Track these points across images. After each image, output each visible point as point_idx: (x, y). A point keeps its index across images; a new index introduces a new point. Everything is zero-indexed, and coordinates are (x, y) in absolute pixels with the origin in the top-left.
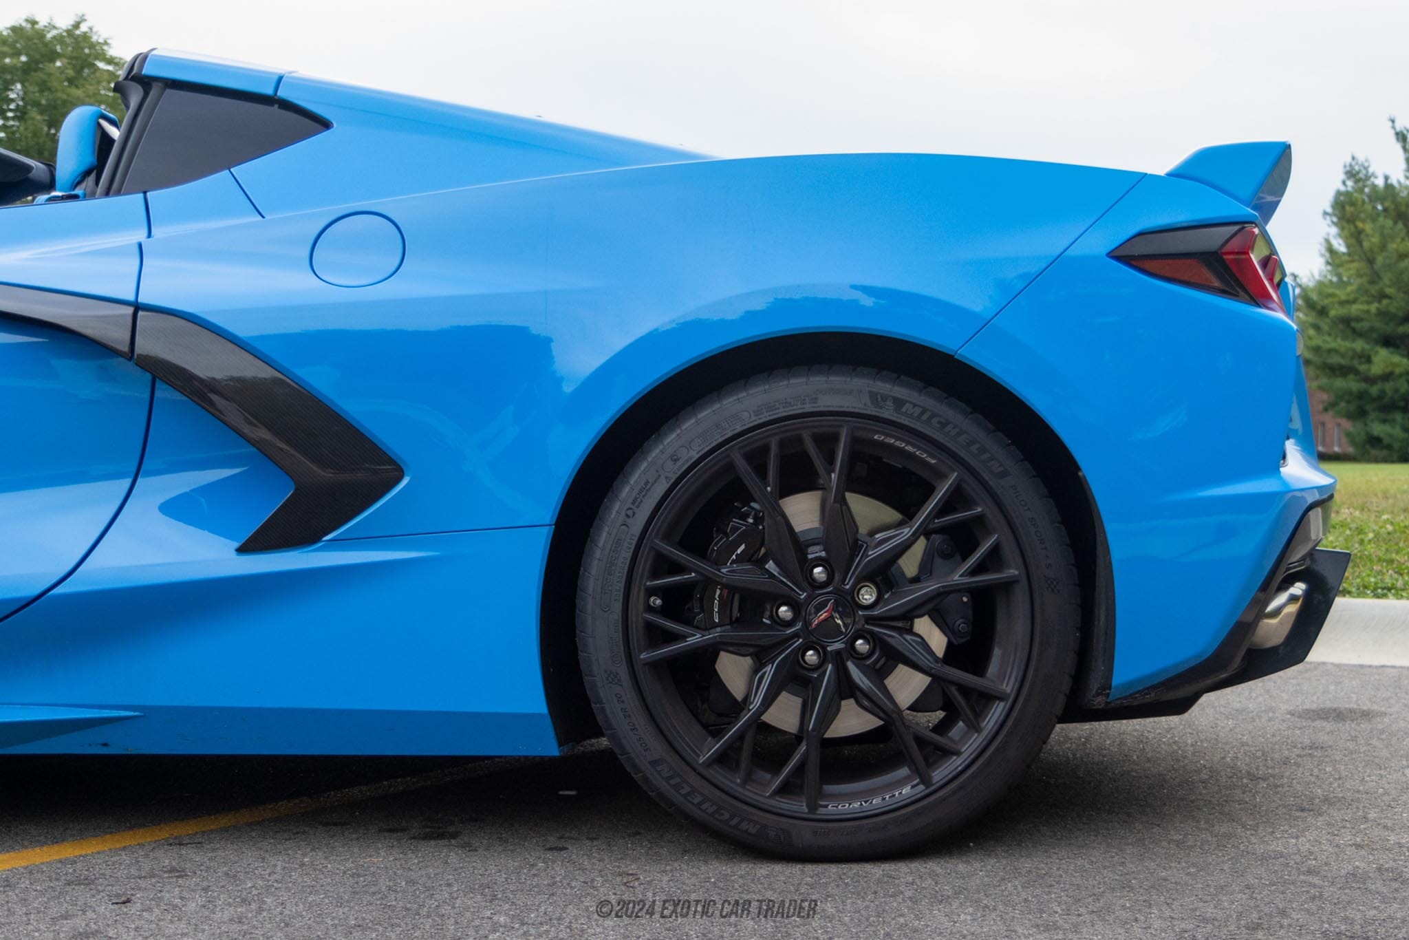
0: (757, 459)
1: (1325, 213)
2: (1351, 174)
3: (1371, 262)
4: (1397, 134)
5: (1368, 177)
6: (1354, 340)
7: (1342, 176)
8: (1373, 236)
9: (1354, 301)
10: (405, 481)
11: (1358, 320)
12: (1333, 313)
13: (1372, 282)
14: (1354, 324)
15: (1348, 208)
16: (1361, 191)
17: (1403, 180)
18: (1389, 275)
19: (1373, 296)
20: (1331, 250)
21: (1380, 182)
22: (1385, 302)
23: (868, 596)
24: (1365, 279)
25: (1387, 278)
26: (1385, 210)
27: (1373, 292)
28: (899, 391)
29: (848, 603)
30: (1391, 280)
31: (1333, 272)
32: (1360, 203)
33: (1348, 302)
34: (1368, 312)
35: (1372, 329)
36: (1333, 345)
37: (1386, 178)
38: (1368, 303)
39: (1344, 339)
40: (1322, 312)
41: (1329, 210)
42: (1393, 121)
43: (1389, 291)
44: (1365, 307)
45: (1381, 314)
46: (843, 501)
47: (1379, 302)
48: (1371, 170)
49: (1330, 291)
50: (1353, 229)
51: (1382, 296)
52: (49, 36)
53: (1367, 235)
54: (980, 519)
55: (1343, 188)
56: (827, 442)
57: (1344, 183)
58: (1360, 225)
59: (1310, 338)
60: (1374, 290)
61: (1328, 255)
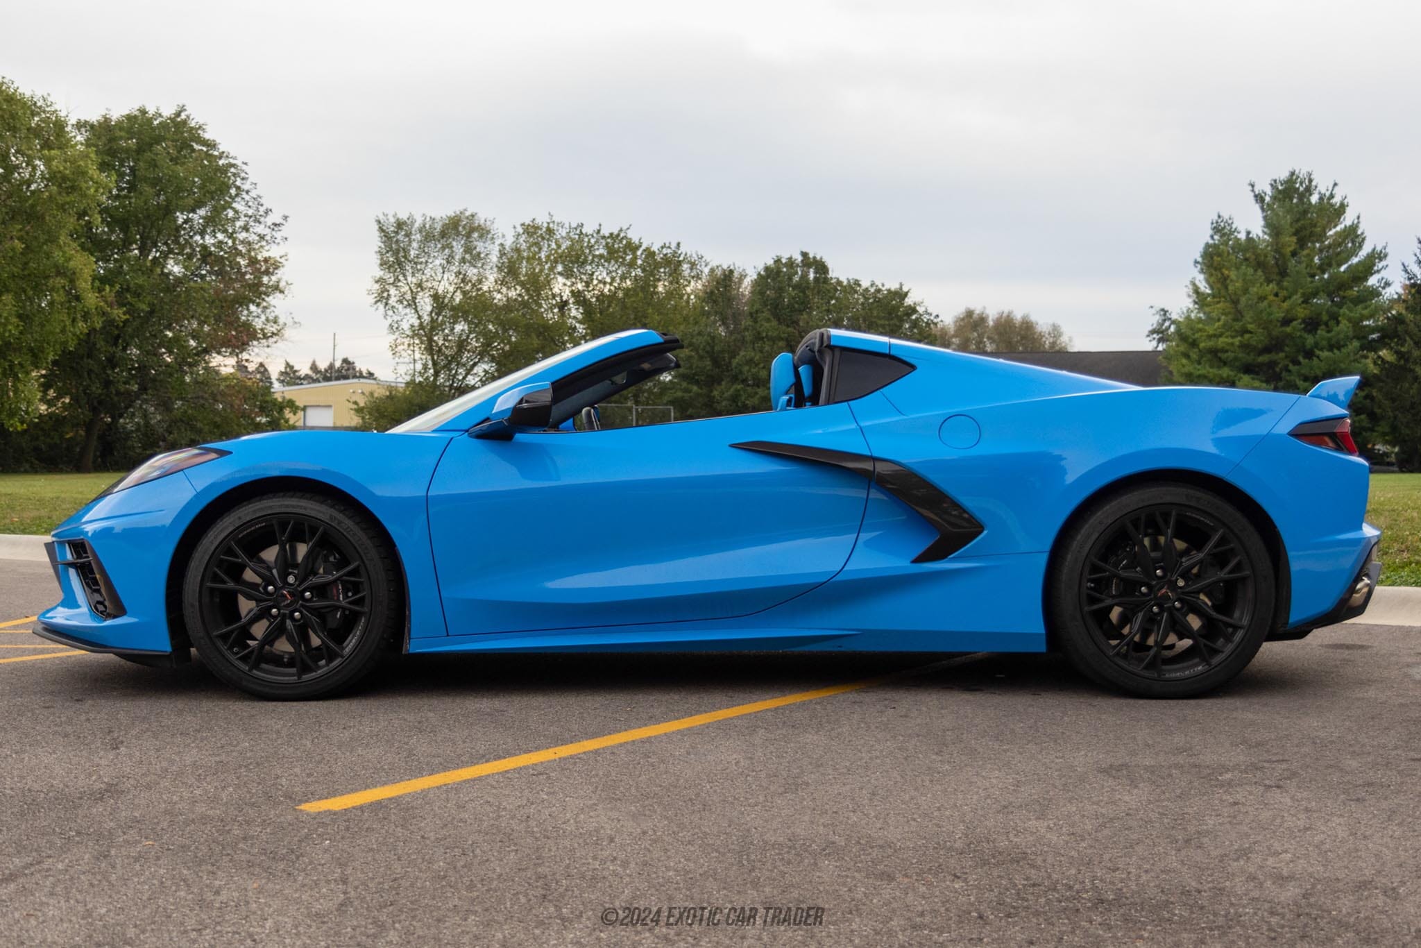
0: (1135, 522)
1: (1196, 262)
2: (1217, 229)
3: (1235, 302)
4: (1256, 196)
5: (1231, 233)
6: (1219, 367)
7: (1210, 232)
8: (1237, 282)
9: (1221, 335)
10: (985, 532)
11: (1225, 351)
12: (1202, 345)
13: (1236, 320)
14: (1219, 355)
15: (1215, 258)
16: (1226, 244)
17: (1261, 234)
18: (1251, 313)
19: (1236, 331)
20: (1196, 291)
21: (1242, 236)
22: (1247, 336)
23: (1181, 583)
24: (1230, 317)
25: (1248, 316)
26: (1246, 259)
27: (1237, 327)
28: (1199, 494)
29: (1173, 586)
30: (1252, 317)
31: (1201, 309)
32: (1226, 254)
33: (1215, 336)
34: (1232, 344)
35: (1236, 359)
36: (1202, 372)
37: (1248, 233)
38: (1233, 337)
39: (1212, 367)
40: (1194, 344)
41: (1200, 259)
42: (1253, 186)
43: (1250, 327)
44: (1230, 340)
45: (1245, 347)
46: (1172, 542)
47: (1242, 336)
48: (1234, 226)
49: (1200, 326)
50: (1219, 275)
51: (1245, 331)
52: (156, 123)
53: (1232, 281)
54: (1232, 550)
55: (1211, 242)
56: (1166, 516)
57: (1212, 237)
58: (1226, 272)
59: (1184, 366)
60: (1238, 325)
61: (1195, 296)
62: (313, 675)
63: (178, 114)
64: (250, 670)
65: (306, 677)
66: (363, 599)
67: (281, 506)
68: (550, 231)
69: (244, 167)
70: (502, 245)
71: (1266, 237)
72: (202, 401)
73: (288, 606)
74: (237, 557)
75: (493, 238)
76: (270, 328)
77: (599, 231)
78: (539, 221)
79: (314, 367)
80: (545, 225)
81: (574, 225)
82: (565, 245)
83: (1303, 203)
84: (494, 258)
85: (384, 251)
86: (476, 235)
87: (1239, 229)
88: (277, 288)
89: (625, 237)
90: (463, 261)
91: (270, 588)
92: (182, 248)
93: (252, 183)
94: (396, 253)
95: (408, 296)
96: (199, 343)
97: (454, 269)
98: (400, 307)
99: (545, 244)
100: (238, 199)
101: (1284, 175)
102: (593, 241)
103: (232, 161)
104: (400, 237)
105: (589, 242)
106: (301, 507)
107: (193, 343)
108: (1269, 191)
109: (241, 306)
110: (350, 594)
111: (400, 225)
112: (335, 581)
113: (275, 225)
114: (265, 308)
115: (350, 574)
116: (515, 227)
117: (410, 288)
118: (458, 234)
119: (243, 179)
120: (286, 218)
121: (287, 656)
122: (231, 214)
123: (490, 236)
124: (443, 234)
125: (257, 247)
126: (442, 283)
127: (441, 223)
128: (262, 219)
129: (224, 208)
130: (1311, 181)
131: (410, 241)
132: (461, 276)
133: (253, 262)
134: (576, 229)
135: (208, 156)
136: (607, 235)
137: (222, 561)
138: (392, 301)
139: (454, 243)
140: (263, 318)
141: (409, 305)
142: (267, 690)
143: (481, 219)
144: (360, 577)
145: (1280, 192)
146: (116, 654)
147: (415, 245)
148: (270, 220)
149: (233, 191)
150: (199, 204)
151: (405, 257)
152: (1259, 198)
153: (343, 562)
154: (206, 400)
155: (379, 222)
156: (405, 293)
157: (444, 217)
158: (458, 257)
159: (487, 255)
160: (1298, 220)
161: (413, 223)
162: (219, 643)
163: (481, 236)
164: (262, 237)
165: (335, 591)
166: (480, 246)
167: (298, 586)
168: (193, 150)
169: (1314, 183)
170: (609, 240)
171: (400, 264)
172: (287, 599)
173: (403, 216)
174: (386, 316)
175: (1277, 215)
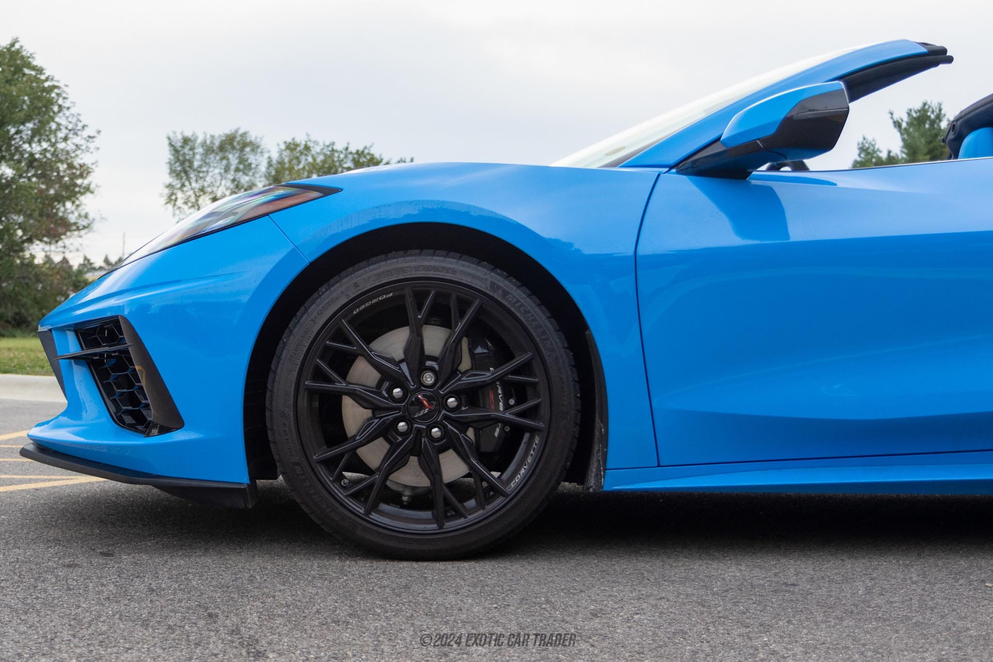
62: (460, 522)
63: (13, 45)
64: (368, 513)
65: (451, 525)
66: (535, 409)
67: (416, 268)
68: (307, 148)
69: (65, 89)
70: (269, 157)
71: (904, 156)
72: (27, 281)
73: (423, 417)
74: (349, 343)
75: (262, 152)
76: (83, 222)
77: (347, 149)
78: (298, 140)
79: (106, 261)
80: (303, 143)
81: (327, 143)
82: (320, 158)
83: (934, 129)
84: (263, 168)
85: (173, 162)
86: (248, 149)
87: (881, 149)
88: (87, 189)
89: (369, 154)
90: (237, 170)
91: (397, 391)
92: (13, 155)
93: (72, 102)
94: (182, 163)
95: (193, 199)
96: (25, 233)
97: (230, 176)
98: (185, 207)
99: (303, 158)
100: (61, 114)
101: (918, 106)
102: (342, 156)
103: (56, 84)
104: (186, 150)
105: (339, 157)
106: (447, 270)
107: (20, 233)
108: (905, 118)
109: (59, 203)
110: (512, 402)
111: (186, 141)
112: (491, 384)
113: (90, 137)
114: (78, 206)
115: (517, 371)
116: (278, 145)
117: (194, 192)
118: (234, 148)
119: (64, 98)
120: (99, 132)
121: (407, 493)
122: (54, 126)
123: (259, 150)
124: (222, 148)
125: (73, 155)
126: (220, 188)
127: (219, 140)
128: (79, 133)
129: (48, 123)
130: (940, 110)
131: (194, 154)
132: (236, 183)
133: (71, 166)
134: (328, 146)
135: (37, 80)
136: (354, 151)
137: (327, 348)
138: (180, 203)
139: (230, 156)
140: (76, 214)
141: (193, 206)
142: (392, 544)
143: (252, 137)
144: (535, 376)
145: (915, 119)
146: (156, 486)
147: (198, 157)
148: (85, 133)
149: (56, 109)
150: (28, 119)
151: (190, 167)
152: (897, 124)
153: (503, 354)
154: (30, 279)
155: (169, 138)
156: (189, 196)
157: (222, 134)
158: (233, 167)
159: (257, 166)
160: (930, 142)
161: (196, 140)
162: (322, 471)
163: (253, 150)
164: (78, 147)
165: (492, 396)
166: (252, 159)
167: (441, 387)
168: (24, 74)
169: (943, 112)
170: (355, 156)
171: (186, 172)
172: (423, 406)
173: (188, 134)
174: (174, 215)
175: (914, 137)
